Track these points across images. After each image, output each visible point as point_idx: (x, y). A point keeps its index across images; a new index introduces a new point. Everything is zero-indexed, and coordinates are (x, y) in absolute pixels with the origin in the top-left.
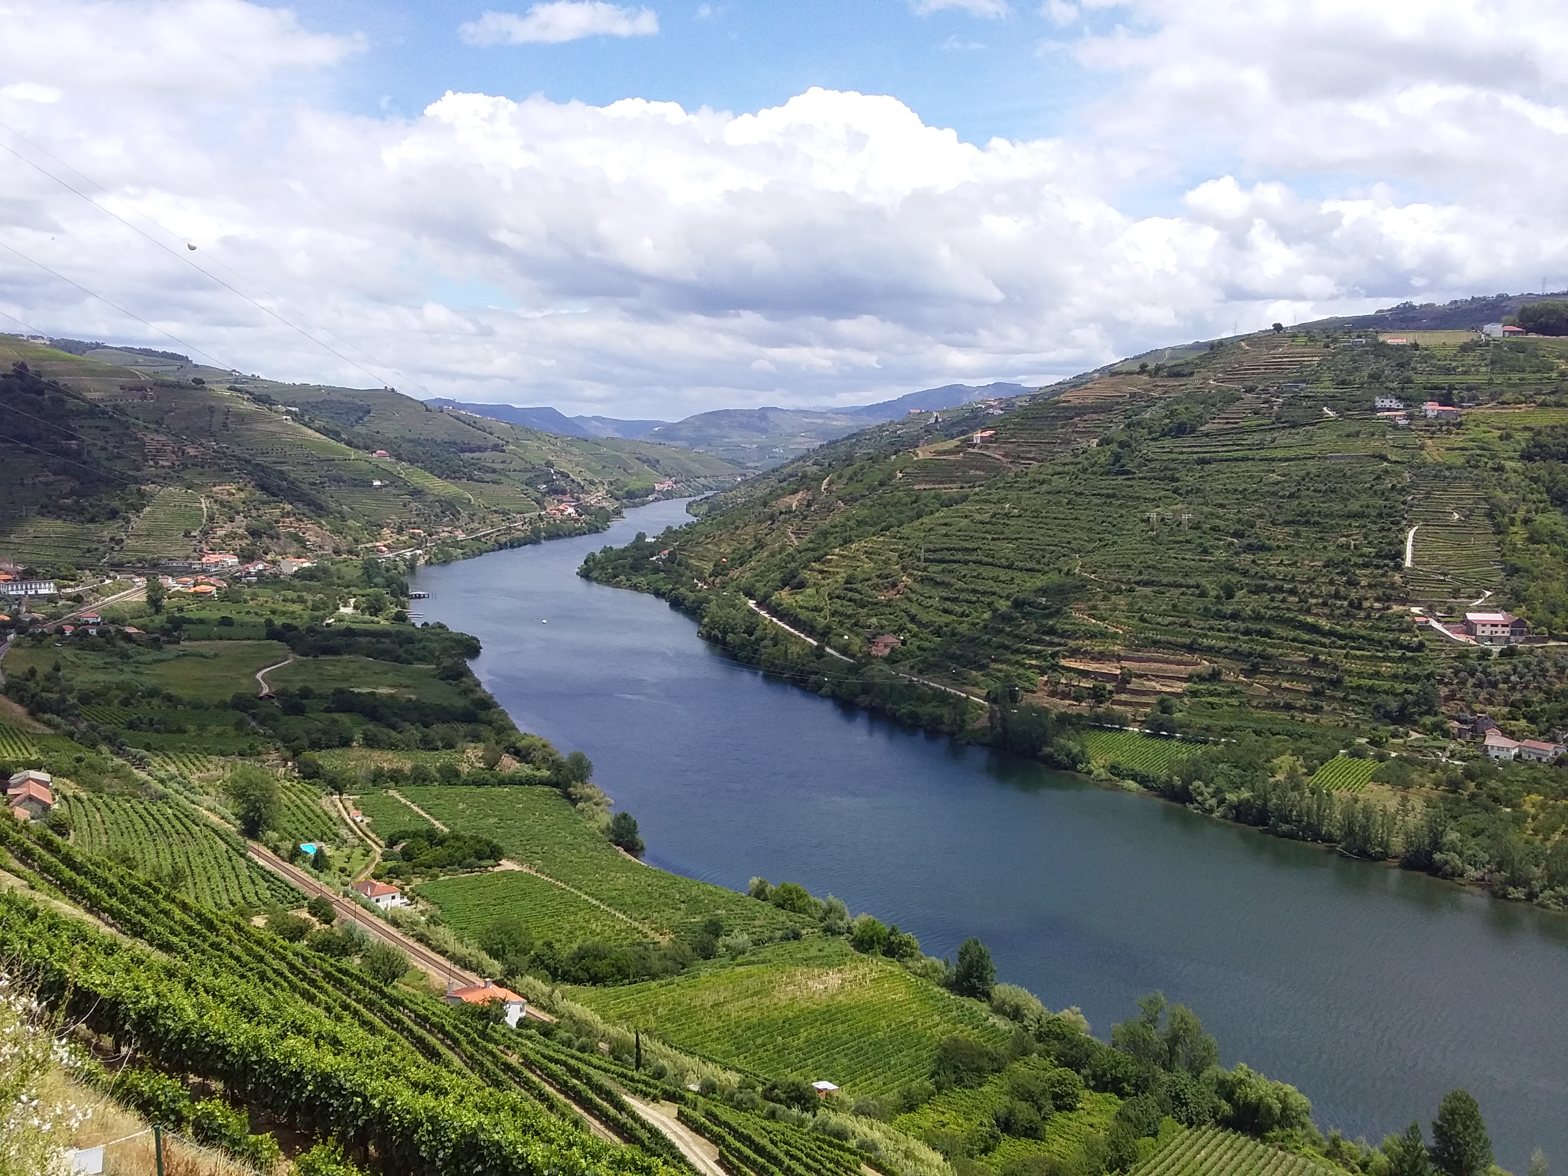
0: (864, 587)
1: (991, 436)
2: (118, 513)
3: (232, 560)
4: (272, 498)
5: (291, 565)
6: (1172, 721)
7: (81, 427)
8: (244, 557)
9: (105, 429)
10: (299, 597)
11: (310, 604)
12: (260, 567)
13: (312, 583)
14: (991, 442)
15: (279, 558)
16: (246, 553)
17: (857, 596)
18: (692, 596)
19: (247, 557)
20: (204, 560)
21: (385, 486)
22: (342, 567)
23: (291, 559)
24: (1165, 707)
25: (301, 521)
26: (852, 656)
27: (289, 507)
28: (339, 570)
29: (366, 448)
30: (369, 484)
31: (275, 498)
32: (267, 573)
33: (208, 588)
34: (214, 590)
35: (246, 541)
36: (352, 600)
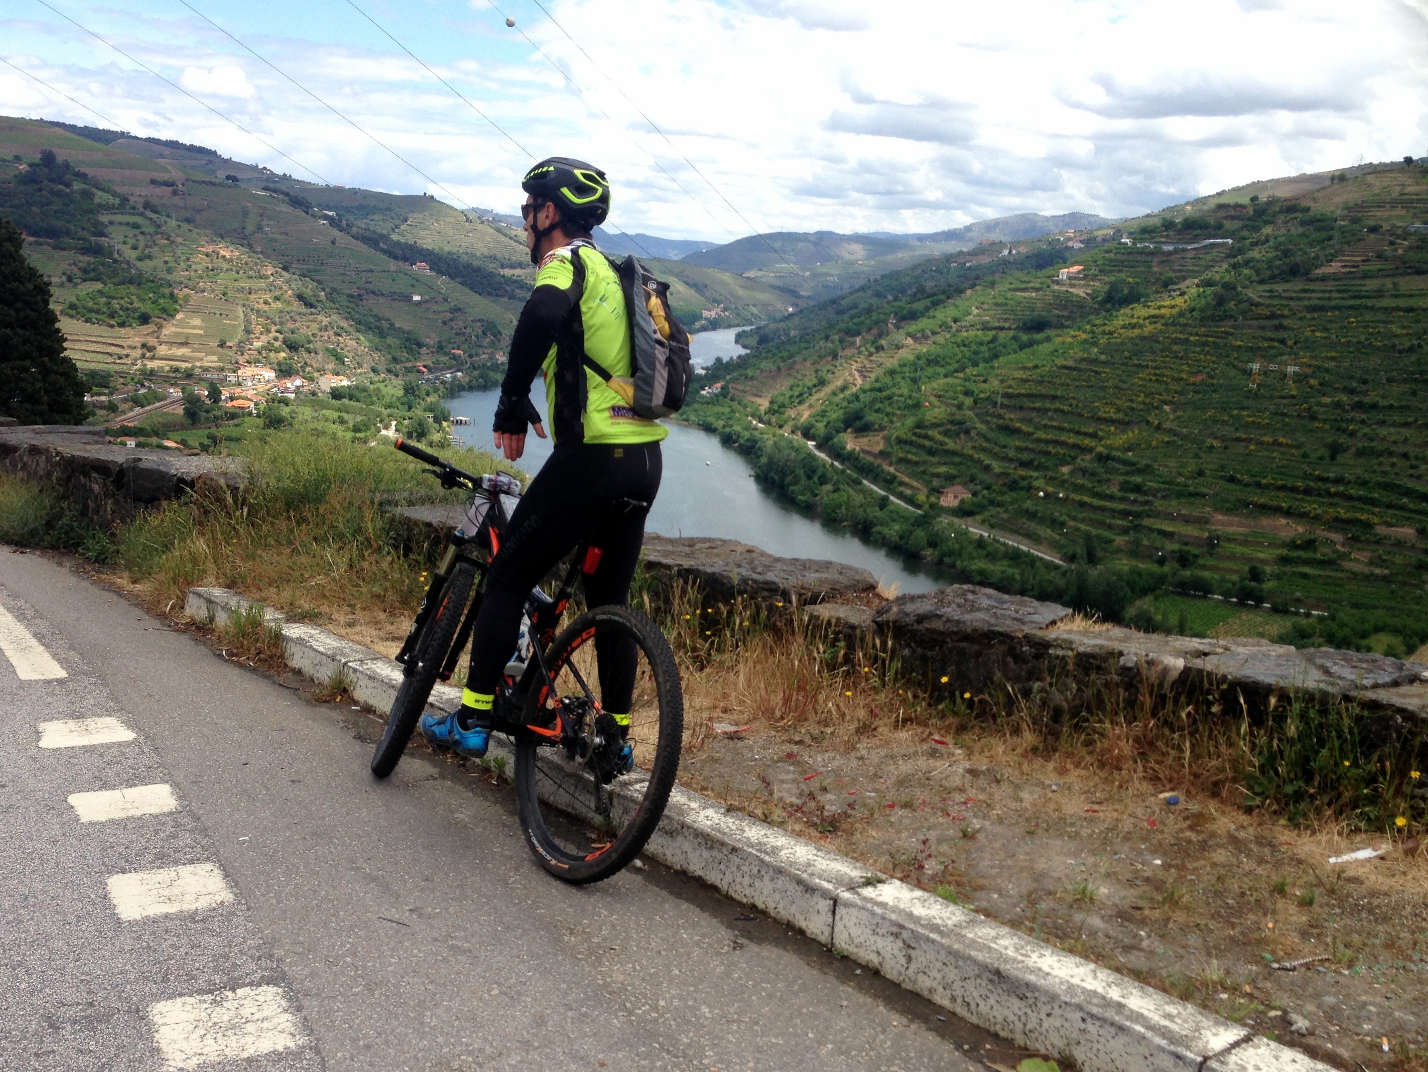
0: (934, 433)
1: (1079, 272)
2: (150, 317)
3: (270, 375)
4: (309, 311)
5: (330, 382)
6: (1261, 590)
7: (111, 223)
8: (281, 371)
9: (135, 226)
10: (339, 417)
11: (351, 424)
12: (298, 382)
13: (352, 403)
14: (1079, 279)
15: (316, 374)
16: (284, 367)
17: (927, 443)
18: (746, 434)
19: (284, 372)
20: (240, 372)
21: (426, 302)
22: (381, 386)
23: (330, 376)
24: (1255, 575)
25: (339, 335)
26: (919, 506)
27: (326, 321)
28: (378, 390)
29: (405, 259)
30: (409, 299)
31: (313, 310)
32: (305, 390)
33: (246, 403)
34: (252, 405)
35: (283, 355)
36: (394, 423)
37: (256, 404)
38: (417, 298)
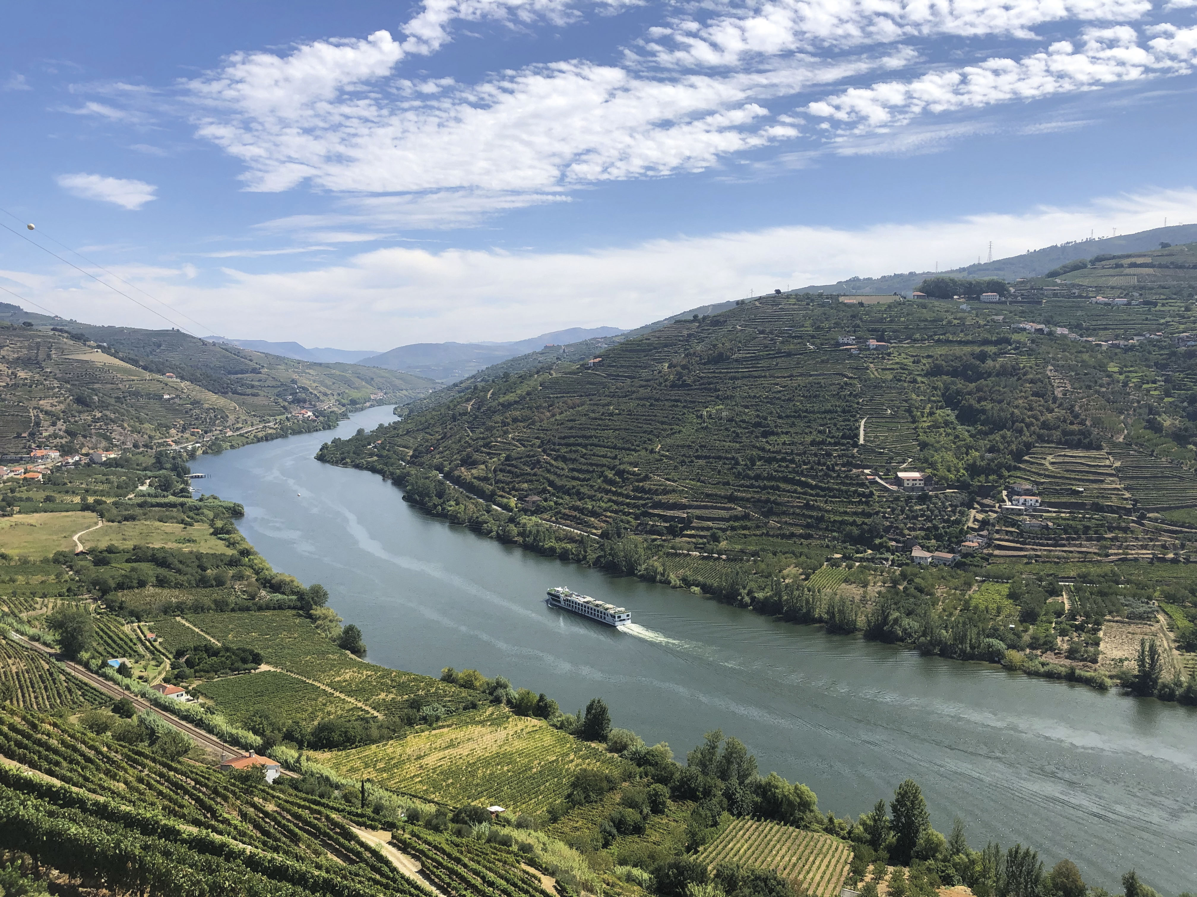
0: (518, 463)
1: (600, 362)
3: (55, 454)
4: (86, 409)
5: (101, 456)
8: (64, 451)
10: (107, 479)
11: (115, 484)
12: (77, 458)
13: (117, 469)
15: (91, 451)
16: (65, 448)
17: (513, 470)
18: (398, 471)
19: (66, 451)
20: (32, 454)
21: (173, 399)
22: (140, 457)
23: (101, 452)
24: (715, 538)
25: (109, 424)
26: (510, 510)
27: (99, 415)
28: (137, 459)
29: (158, 371)
30: (161, 397)
31: (89, 409)
32: (82, 463)
33: (35, 475)
34: (40, 476)
35: (65, 440)
36: (148, 481)
37: (44, 475)
38: (166, 397)
